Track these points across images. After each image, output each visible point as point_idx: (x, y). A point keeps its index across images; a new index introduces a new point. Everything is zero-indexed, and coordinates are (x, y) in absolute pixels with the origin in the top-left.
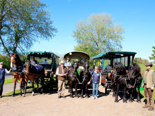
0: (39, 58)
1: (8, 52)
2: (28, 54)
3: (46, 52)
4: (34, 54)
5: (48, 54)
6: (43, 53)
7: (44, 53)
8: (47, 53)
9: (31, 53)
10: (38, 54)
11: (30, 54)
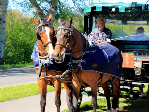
0: (120, 22)
1: (37, 6)
2: (85, 12)
3: (136, 3)
4: (100, 10)
5: (143, 8)
6: (126, 9)
7: (131, 8)
8: (140, 7)
9: (94, 8)
10: (114, 10)
11: (90, 10)
